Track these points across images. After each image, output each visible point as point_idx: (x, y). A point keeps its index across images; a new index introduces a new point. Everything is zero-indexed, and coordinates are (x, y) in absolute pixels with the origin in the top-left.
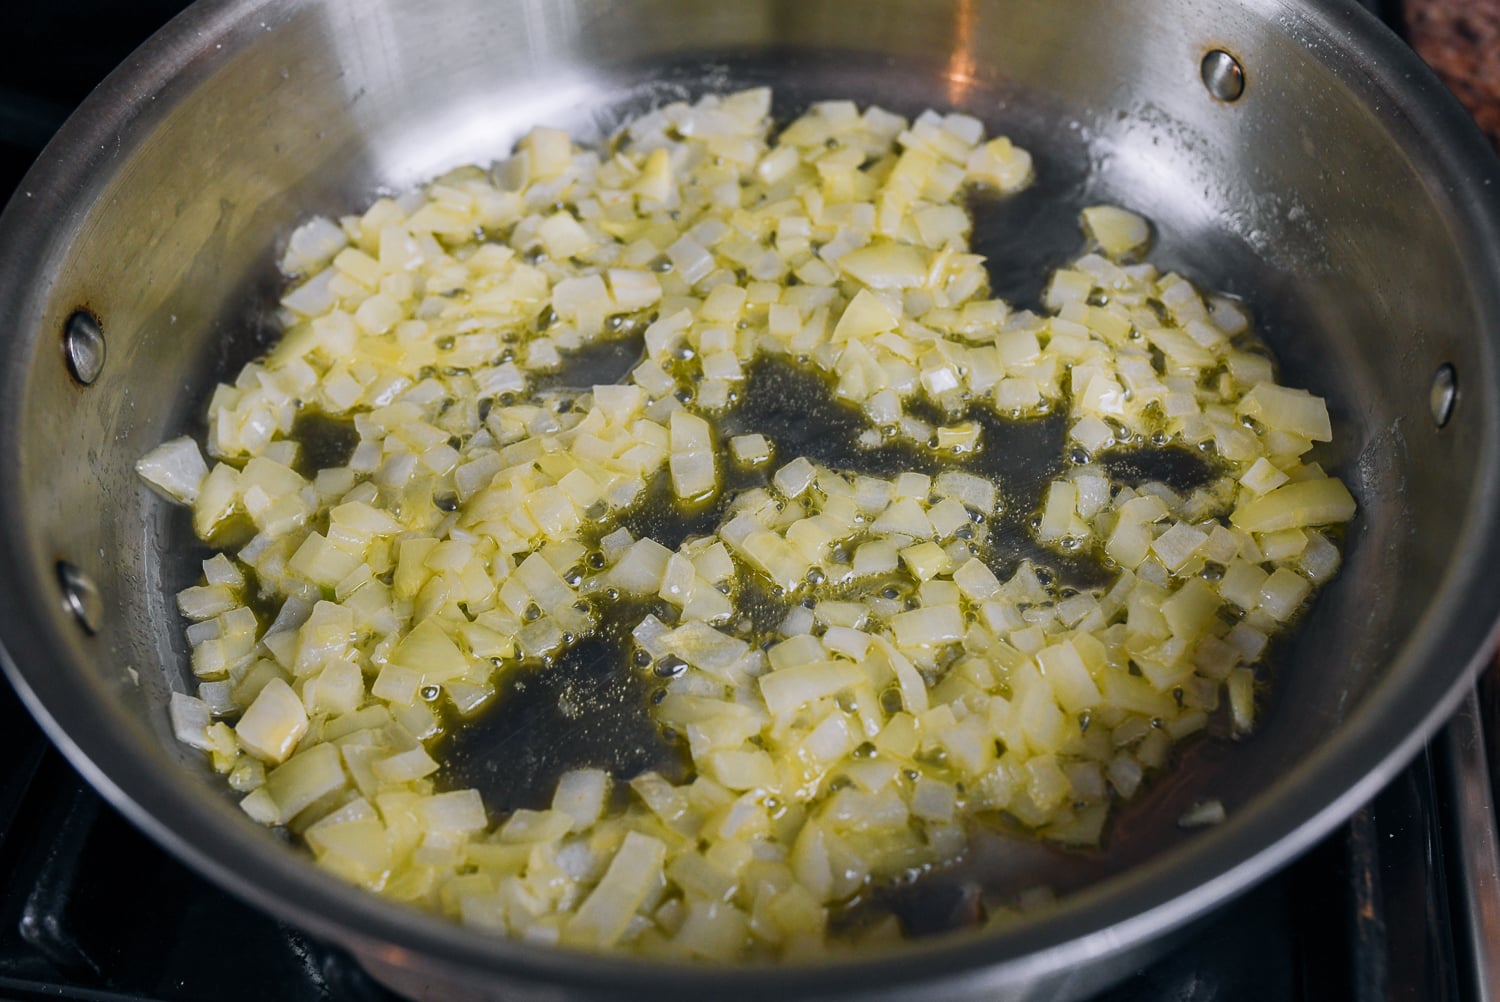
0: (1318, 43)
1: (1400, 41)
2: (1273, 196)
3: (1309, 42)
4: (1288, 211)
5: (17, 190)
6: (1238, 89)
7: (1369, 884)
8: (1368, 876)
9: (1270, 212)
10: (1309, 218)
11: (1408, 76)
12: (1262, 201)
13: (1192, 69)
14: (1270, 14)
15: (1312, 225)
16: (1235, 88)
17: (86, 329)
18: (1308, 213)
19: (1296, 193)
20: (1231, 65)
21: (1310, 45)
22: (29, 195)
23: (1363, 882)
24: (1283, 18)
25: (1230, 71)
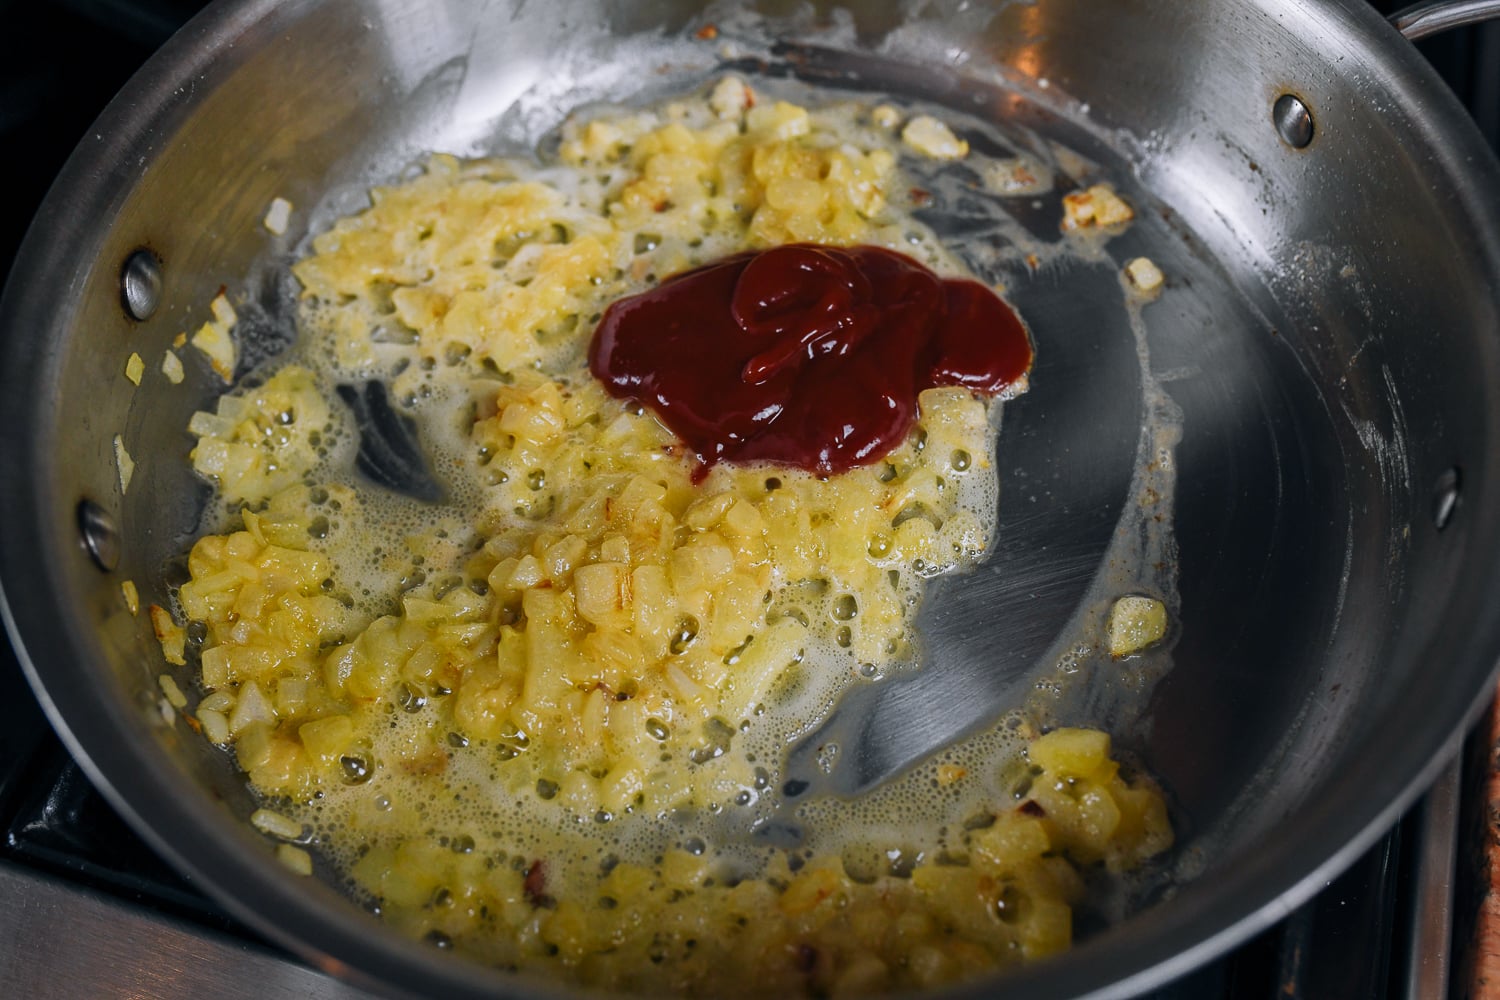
0: (1388, 108)
1: (1470, 119)
2: (1329, 250)
3: (1379, 105)
4: (1341, 267)
5: (88, 132)
6: (1307, 139)
7: (1297, 960)
8: (1297, 952)
9: (1324, 265)
10: (1358, 280)
11: (1469, 159)
12: (1319, 252)
13: (1264, 109)
14: (1345, 69)
15: (1361, 287)
16: (1303, 136)
17: (144, 268)
18: (1358, 275)
19: (1350, 252)
20: (1303, 113)
21: (1380, 109)
22: (99, 137)
23: (1292, 957)
24: (1357, 76)
25: (1300, 118)
